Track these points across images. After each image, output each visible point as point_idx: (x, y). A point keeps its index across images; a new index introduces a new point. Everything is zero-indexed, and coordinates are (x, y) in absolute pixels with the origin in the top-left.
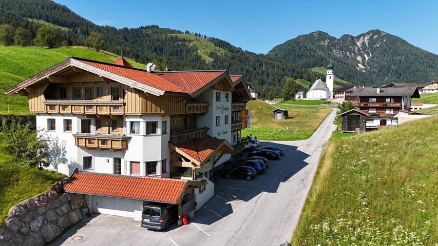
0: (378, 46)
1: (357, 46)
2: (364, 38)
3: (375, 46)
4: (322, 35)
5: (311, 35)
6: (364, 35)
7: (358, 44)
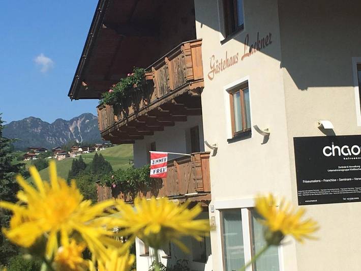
0: (89, 131)
1: (70, 131)
2: (77, 122)
3: (86, 131)
4: (35, 122)
5: (24, 121)
6: (77, 119)
7: (71, 129)
